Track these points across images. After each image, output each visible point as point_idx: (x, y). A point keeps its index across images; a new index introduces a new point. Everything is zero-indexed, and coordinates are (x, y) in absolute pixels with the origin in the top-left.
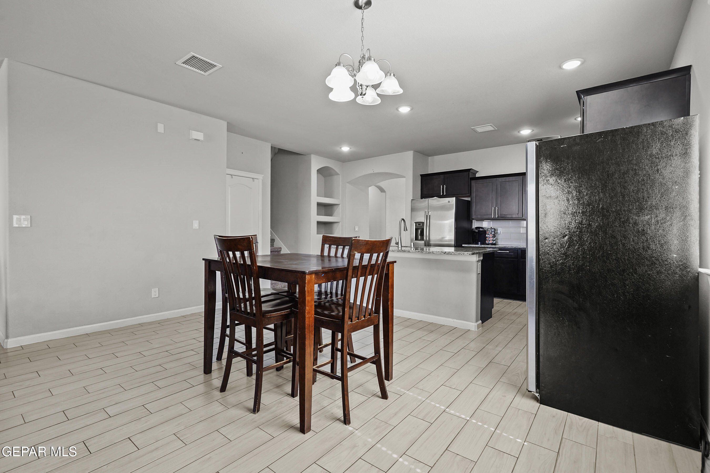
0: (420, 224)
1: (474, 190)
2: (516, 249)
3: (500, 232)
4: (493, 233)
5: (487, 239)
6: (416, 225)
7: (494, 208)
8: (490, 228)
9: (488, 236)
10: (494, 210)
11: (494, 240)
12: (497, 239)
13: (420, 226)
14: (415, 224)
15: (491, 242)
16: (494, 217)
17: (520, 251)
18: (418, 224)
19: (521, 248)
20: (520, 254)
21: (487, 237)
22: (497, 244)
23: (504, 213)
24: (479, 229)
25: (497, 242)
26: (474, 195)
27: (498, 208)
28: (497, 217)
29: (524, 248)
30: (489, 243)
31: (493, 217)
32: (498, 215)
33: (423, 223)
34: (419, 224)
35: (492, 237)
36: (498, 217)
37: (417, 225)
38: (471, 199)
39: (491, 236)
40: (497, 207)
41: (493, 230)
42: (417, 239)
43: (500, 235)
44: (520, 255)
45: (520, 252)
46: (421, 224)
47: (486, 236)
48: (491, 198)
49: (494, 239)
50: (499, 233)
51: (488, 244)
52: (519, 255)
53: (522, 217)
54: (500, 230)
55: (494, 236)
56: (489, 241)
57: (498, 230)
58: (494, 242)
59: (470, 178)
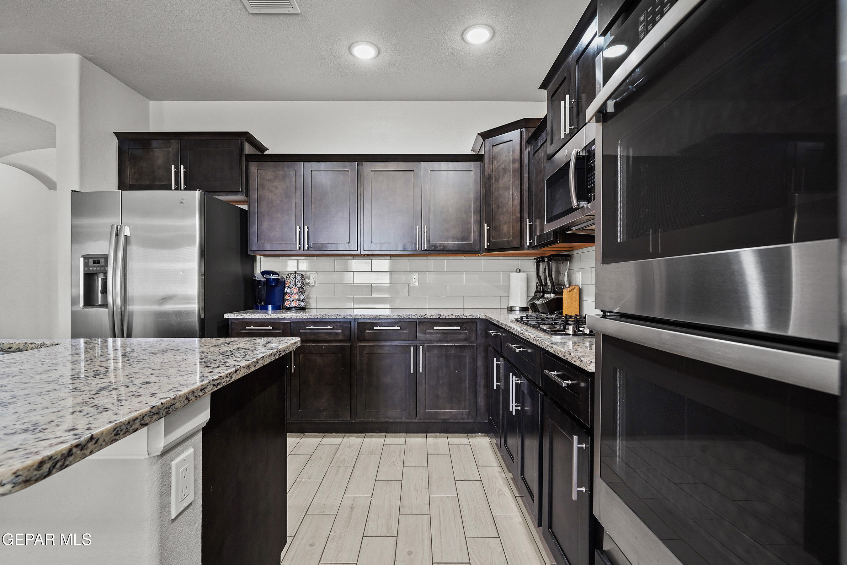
0: (98, 262)
1: (255, 183)
2: (348, 320)
3: (315, 282)
4: (299, 285)
5: (287, 297)
6: (86, 265)
7: (300, 228)
8: (293, 274)
9: (289, 291)
10: (300, 232)
11: (303, 300)
12: (308, 297)
13: (98, 266)
14: (82, 260)
15: (294, 304)
16: (300, 248)
17: (354, 325)
18: (91, 261)
19: (357, 317)
20: (356, 331)
21: (287, 293)
22: (309, 307)
23: (321, 240)
24: (268, 276)
25: (308, 303)
26: (255, 195)
27: (308, 228)
28: (306, 248)
29: (363, 317)
30: (291, 306)
31: (298, 248)
32: (308, 244)
33: (106, 258)
34: (94, 262)
35: (298, 293)
36: (308, 248)
37: (91, 263)
38: (249, 207)
39: (295, 292)
40: (306, 227)
41: (299, 278)
42: (89, 301)
43: (314, 288)
44: (356, 335)
45: (356, 326)
46: (102, 260)
47: (285, 291)
48: (293, 206)
49: (302, 297)
50: (313, 284)
51: (289, 309)
52: (352, 333)
53: (358, 250)
54: (313, 279)
55: (302, 291)
56: (291, 302)
57: (309, 279)
58: (302, 304)
59: (246, 155)
